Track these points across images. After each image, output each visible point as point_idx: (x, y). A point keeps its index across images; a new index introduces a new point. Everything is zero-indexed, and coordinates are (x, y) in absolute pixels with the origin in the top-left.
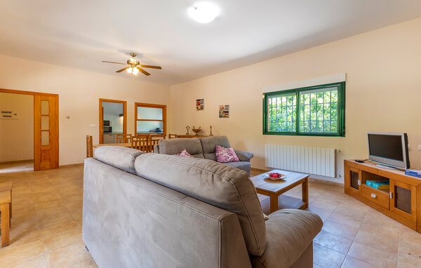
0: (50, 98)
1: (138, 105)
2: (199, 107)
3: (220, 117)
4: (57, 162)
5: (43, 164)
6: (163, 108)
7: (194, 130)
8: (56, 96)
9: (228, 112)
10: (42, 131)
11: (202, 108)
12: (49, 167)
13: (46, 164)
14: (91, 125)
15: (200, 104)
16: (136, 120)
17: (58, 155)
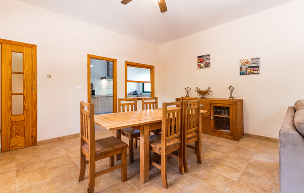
0: (25, 50)
1: (128, 64)
2: (202, 65)
3: (241, 74)
4: (35, 137)
5: (14, 141)
6: (151, 68)
7: (200, 92)
8: (33, 47)
9: (258, 67)
10: (12, 94)
11: (207, 65)
12: (22, 145)
13: (19, 140)
14: (78, 87)
15: (203, 61)
16: (127, 81)
17: (36, 127)
